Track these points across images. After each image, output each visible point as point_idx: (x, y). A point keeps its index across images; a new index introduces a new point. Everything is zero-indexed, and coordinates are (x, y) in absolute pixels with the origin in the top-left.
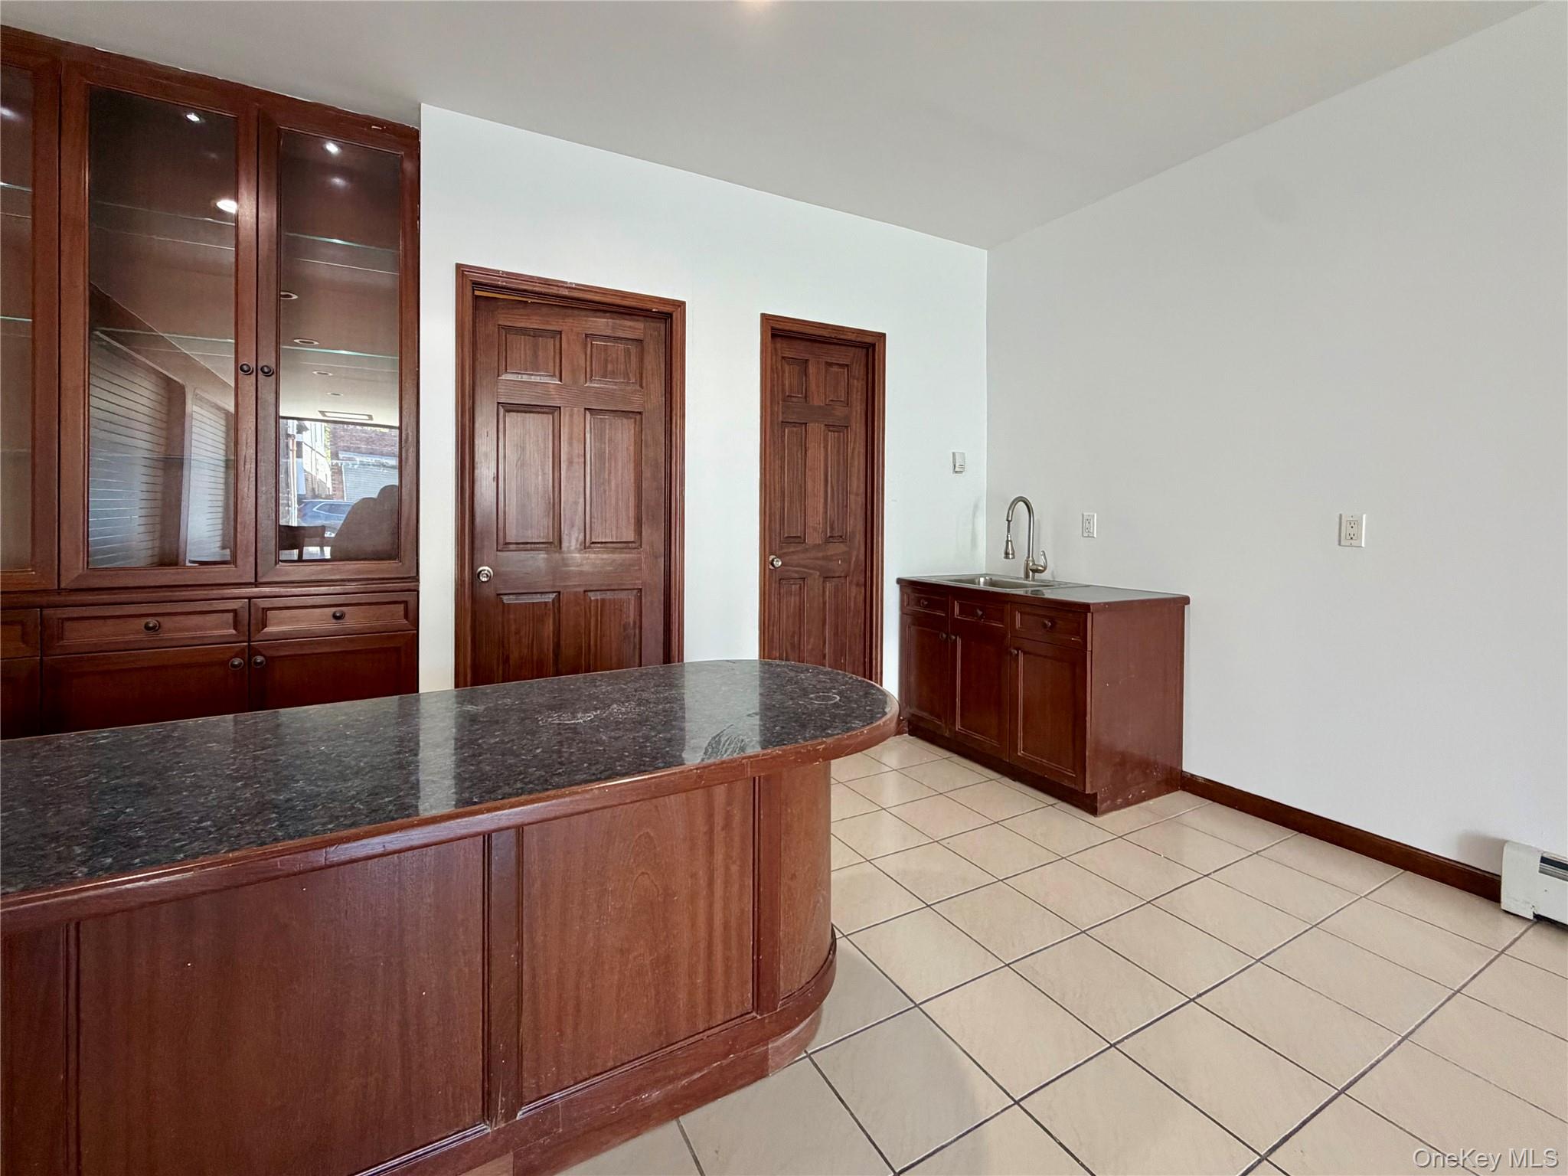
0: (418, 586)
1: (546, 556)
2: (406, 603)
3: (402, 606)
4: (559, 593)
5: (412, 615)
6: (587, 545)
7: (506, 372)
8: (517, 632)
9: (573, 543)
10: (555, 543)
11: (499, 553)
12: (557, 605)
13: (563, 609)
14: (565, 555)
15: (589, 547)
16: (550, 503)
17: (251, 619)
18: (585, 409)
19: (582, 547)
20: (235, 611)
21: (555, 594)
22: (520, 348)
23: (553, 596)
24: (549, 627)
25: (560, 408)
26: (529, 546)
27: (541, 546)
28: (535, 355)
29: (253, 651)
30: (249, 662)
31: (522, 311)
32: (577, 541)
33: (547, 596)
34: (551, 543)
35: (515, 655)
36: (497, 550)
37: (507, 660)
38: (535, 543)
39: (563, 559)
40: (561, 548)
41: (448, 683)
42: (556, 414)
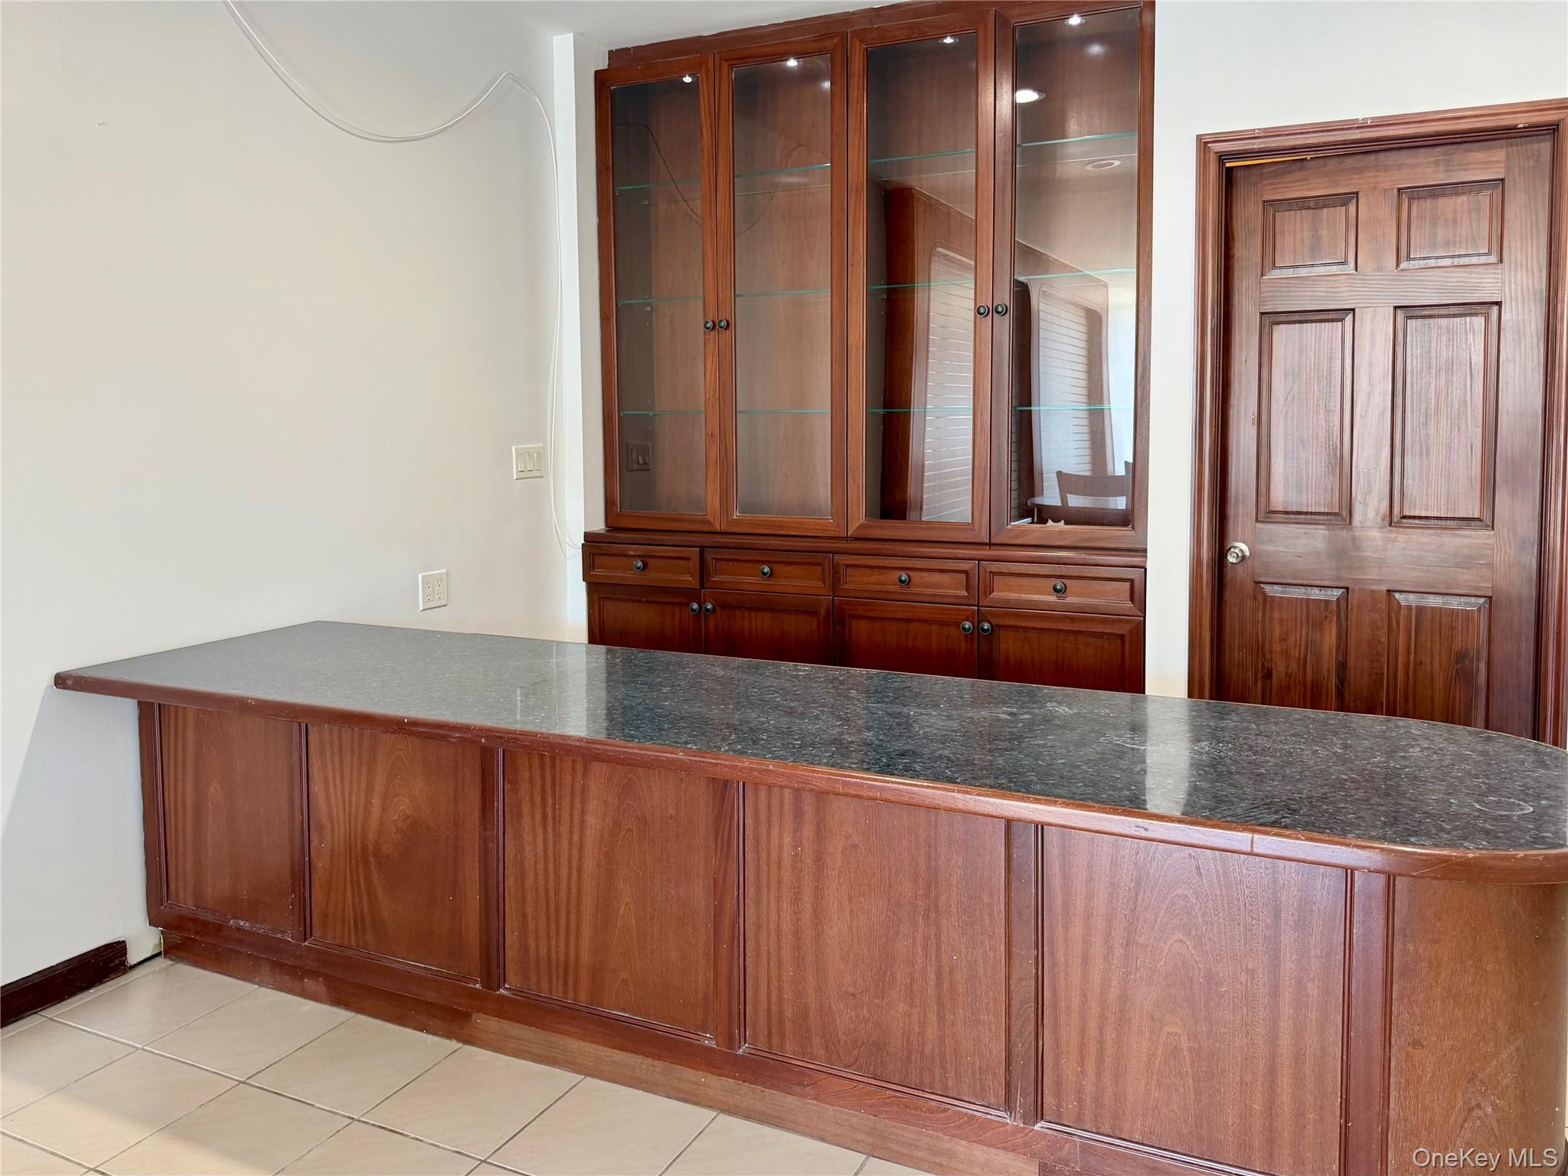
0: (1146, 561)
1: (1326, 532)
2: (1132, 581)
3: (1127, 585)
4: (1347, 589)
5: (1138, 595)
6: (1395, 519)
7: (1274, 267)
8: (1283, 640)
9: (1371, 514)
10: (1341, 515)
11: (1259, 525)
12: (1343, 606)
13: (1353, 616)
14: (1357, 534)
15: (1399, 525)
16: (1335, 455)
17: (978, 585)
18: (1396, 308)
19: (1387, 523)
20: (966, 572)
21: (1341, 591)
22: (1294, 229)
23: (1338, 593)
24: (1329, 639)
25: (1353, 310)
26: (1303, 516)
27: (1321, 517)
28: (1316, 238)
29: (981, 617)
30: (977, 626)
31: (1299, 175)
32: (1377, 512)
33: (1329, 592)
34: (1335, 514)
35: (1280, 669)
36: (1257, 520)
37: (1268, 675)
38: (1311, 513)
39: (1354, 539)
40: (1350, 523)
41: (1180, 689)
42: (1349, 318)
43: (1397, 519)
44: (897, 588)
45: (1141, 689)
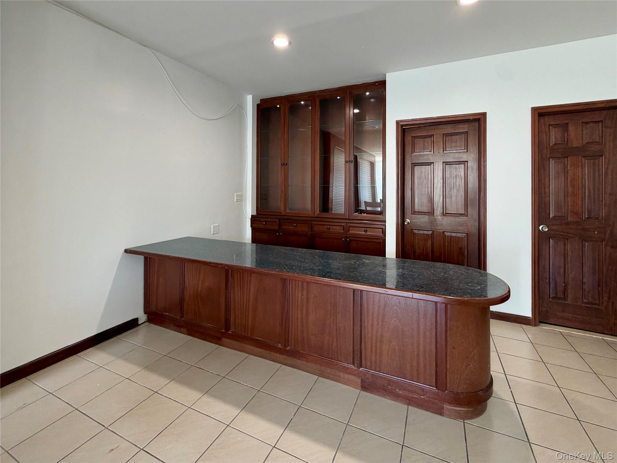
0: (386, 224)
1: (428, 217)
2: (382, 229)
3: (381, 229)
4: (433, 231)
5: (384, 232)
6: (444, 214)
7: (414, 152)
8: (418, 244)
9: (438, 212)
10: (431, 213)
11: (412, 215)
12: (432, 236)
13: (435, 237)
14: (435, 217)
15: (445, 215)
16: (430, 198)
17: (346, 229)
18: (443, 162)
19: (442, 215)
20: (343, 226)
21: (432, 232)
22: (419, 143)
23: (431, 232)
24: (430, 243)
25: (433, 163)
26: (422, 213)
27: (427, 213)
28: (424, 145)
29: (347, 237)
30: (346, 240)
31: (420, 130)
32: (440, 212)
33: (429, 232)
34: (430, 212)
35: (418, 251)
36: (412, 214)
37: (415, 252)
38: (424, 212)
39: (435, 219)
40: (434, 215)
41: (394, 256)
42: (432, 165)
43: (445, 214)
44: (327, 230)
45: (385, 256)
